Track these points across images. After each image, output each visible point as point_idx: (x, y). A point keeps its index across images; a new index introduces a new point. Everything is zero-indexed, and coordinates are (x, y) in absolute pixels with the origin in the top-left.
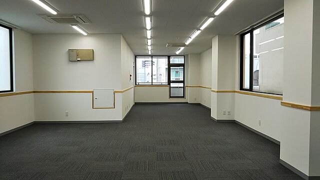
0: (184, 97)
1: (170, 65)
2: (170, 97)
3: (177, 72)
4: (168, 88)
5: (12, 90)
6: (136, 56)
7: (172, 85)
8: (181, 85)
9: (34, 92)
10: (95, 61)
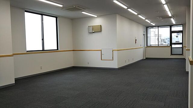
0: (182, 54)
1: (172, 32)
2: (172, 54)
3: (177, 37)
4: (170, 48)
5: (58, 49)
6: (147, 27)
7: (173, 46)
8: (180, 46)
9: (73, 50)
10: (102, 32)
